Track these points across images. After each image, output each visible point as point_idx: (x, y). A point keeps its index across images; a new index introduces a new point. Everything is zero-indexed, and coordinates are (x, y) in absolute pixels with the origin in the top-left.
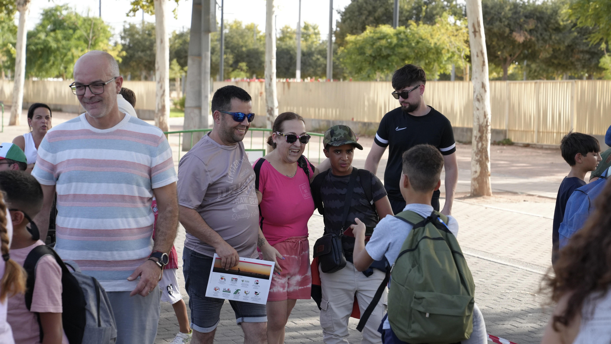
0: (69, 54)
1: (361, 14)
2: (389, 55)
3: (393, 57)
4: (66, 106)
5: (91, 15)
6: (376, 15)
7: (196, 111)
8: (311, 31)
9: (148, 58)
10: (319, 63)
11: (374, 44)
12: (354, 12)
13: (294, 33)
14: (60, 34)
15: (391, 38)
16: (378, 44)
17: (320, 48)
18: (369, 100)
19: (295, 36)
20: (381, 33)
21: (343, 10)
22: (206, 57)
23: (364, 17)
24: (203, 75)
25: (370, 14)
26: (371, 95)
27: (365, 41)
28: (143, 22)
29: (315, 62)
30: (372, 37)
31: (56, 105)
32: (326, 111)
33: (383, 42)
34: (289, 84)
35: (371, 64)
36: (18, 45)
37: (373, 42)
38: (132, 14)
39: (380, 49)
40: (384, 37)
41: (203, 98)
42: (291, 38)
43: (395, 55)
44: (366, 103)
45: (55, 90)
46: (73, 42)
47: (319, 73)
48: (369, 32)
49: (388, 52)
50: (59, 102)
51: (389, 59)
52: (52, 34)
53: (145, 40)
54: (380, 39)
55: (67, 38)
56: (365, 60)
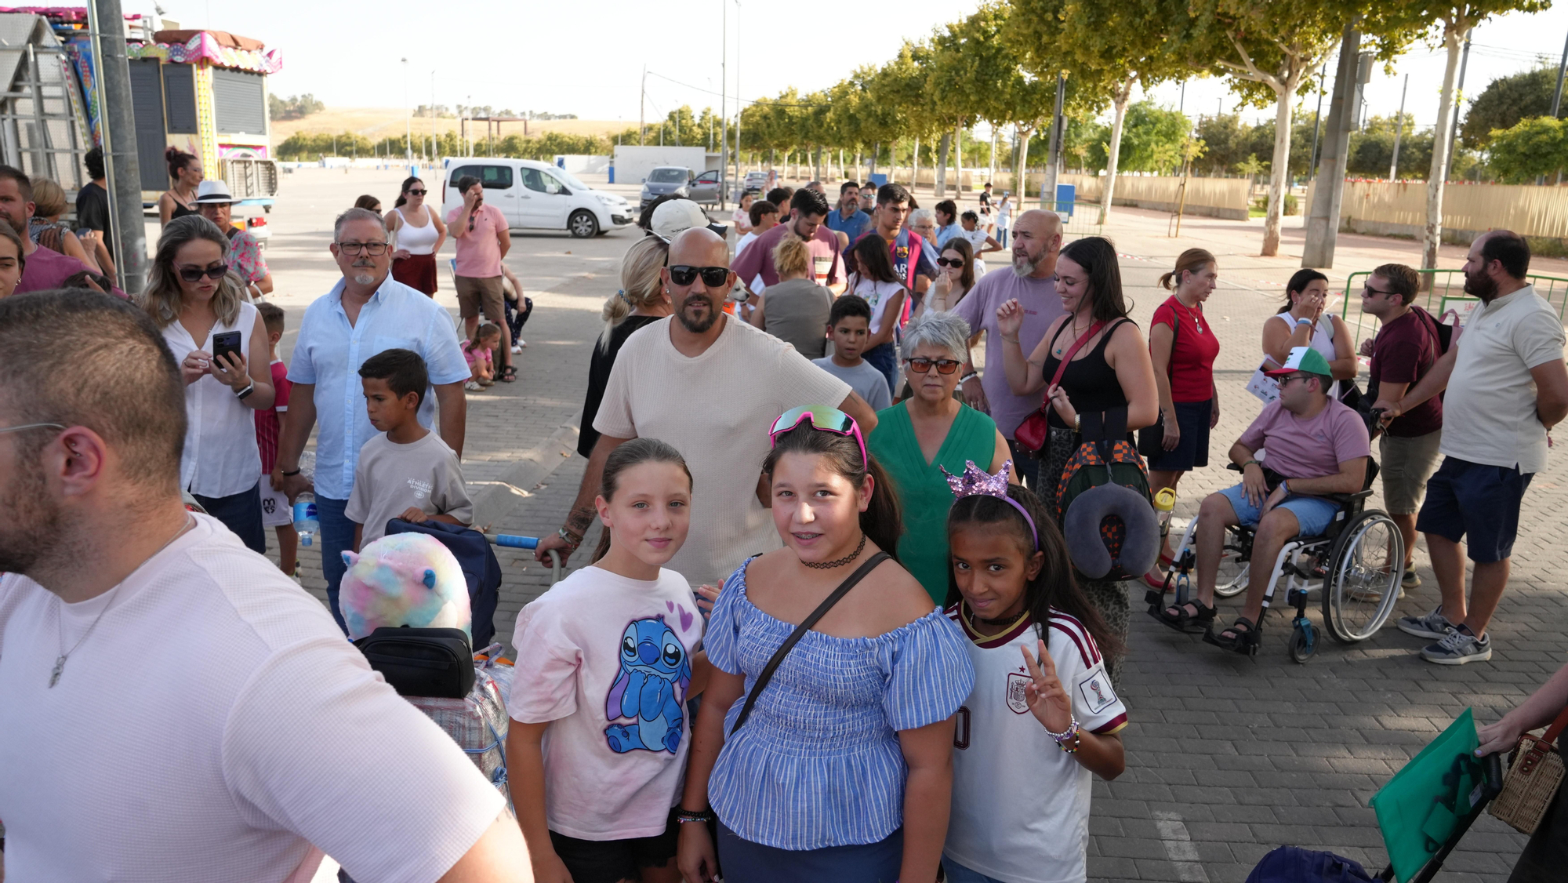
0: (1149, 150)
1: (1502, 103)
2: (1549, 153)
3: (1556, 155)
4: (1142, 201)
5: (1173, 111)
6: (1523, 104)
7: (1323, 222)
8: (1404, 121)
9: (1222, 152)
10: (1413, 157)
11: (1530, 139)
12: (1492, 101)
13: (1385, 123)
14: (1141, 129)
15: (1555, 131)
16: (1536, 140)
17: (1417, 140)
18: (1516, 208)
19: (1385, 127)
20: (1542, 126)
21: (1477, 99)
22: (1342, 159)
23: (1505, 107)
24: (1335, 181)
25: (1514, 102)
26: (1521, 203)
27: (1517, 136)
28: (1219, 114)
29: (1409, 156)
30: (1527, 132)
31: (1132, 200)
32: (1452, 219)
33: (1544, 137)
34: (1405, 185)
35: (1522, 164)
36: (1112, 144)
37: (1528, 137)
38: (1239, 108)
39: (1538, 146)
40: (1546, 130)
41: (1333, 208)
42: (1380, 129)
43: (1560, 153)
44: (1512, 211)
45: (1133, 185)
46: (1154, 138)
47: (1412, 168)
48: (1522, 126)
49: (1549, 149)
50: (1135, 198)
51: (1550, 157)
52: (1134, 130)
53: (1221, 133)
54: (1538, 133)
55: (1147, 133)
56: (1515, 161)
